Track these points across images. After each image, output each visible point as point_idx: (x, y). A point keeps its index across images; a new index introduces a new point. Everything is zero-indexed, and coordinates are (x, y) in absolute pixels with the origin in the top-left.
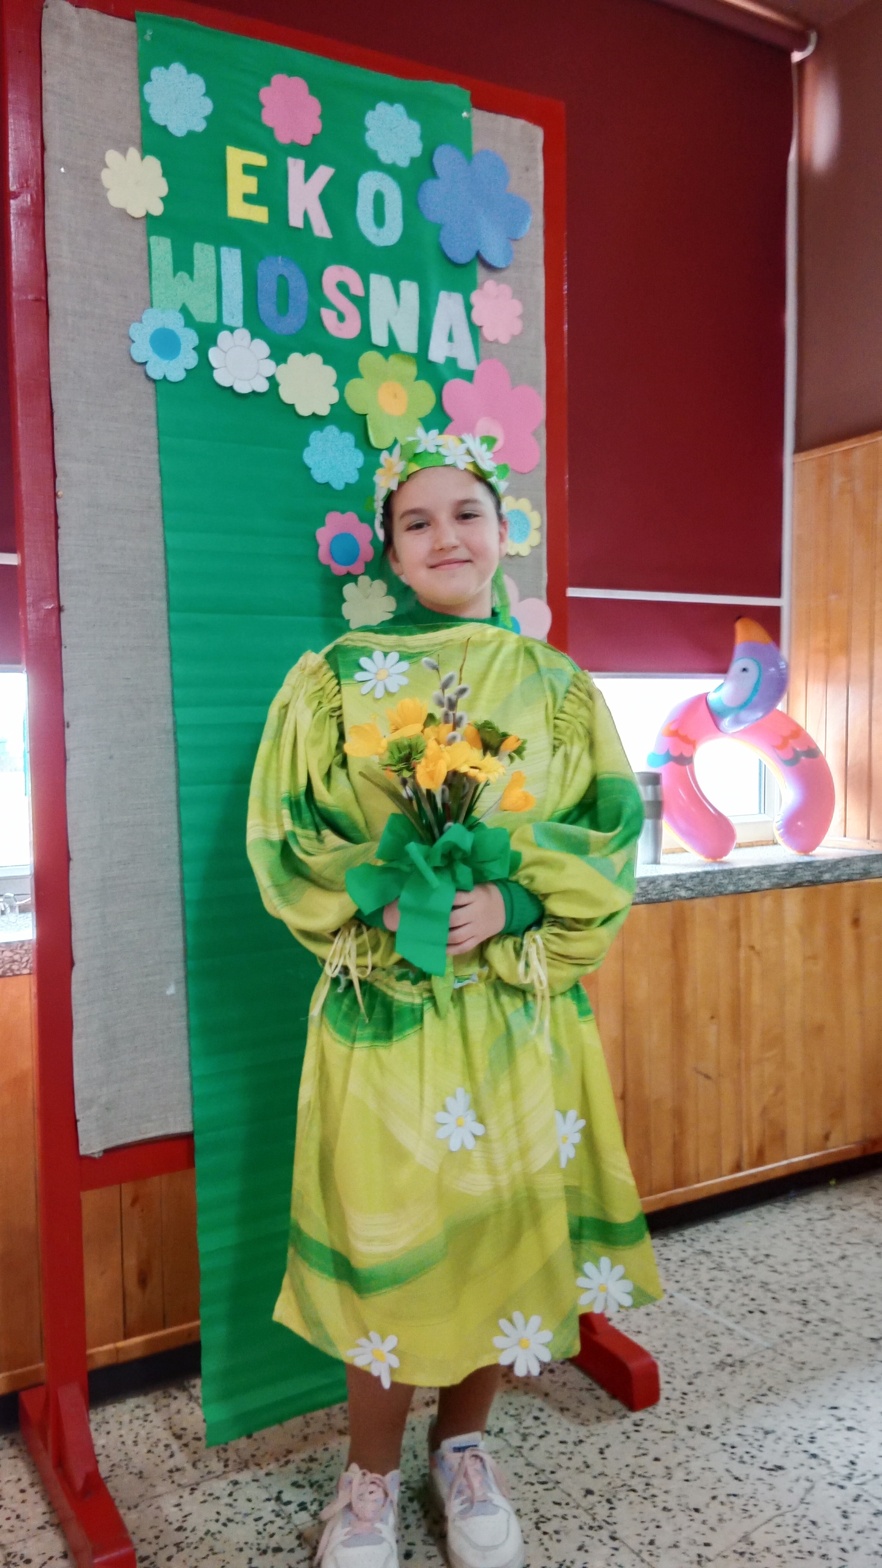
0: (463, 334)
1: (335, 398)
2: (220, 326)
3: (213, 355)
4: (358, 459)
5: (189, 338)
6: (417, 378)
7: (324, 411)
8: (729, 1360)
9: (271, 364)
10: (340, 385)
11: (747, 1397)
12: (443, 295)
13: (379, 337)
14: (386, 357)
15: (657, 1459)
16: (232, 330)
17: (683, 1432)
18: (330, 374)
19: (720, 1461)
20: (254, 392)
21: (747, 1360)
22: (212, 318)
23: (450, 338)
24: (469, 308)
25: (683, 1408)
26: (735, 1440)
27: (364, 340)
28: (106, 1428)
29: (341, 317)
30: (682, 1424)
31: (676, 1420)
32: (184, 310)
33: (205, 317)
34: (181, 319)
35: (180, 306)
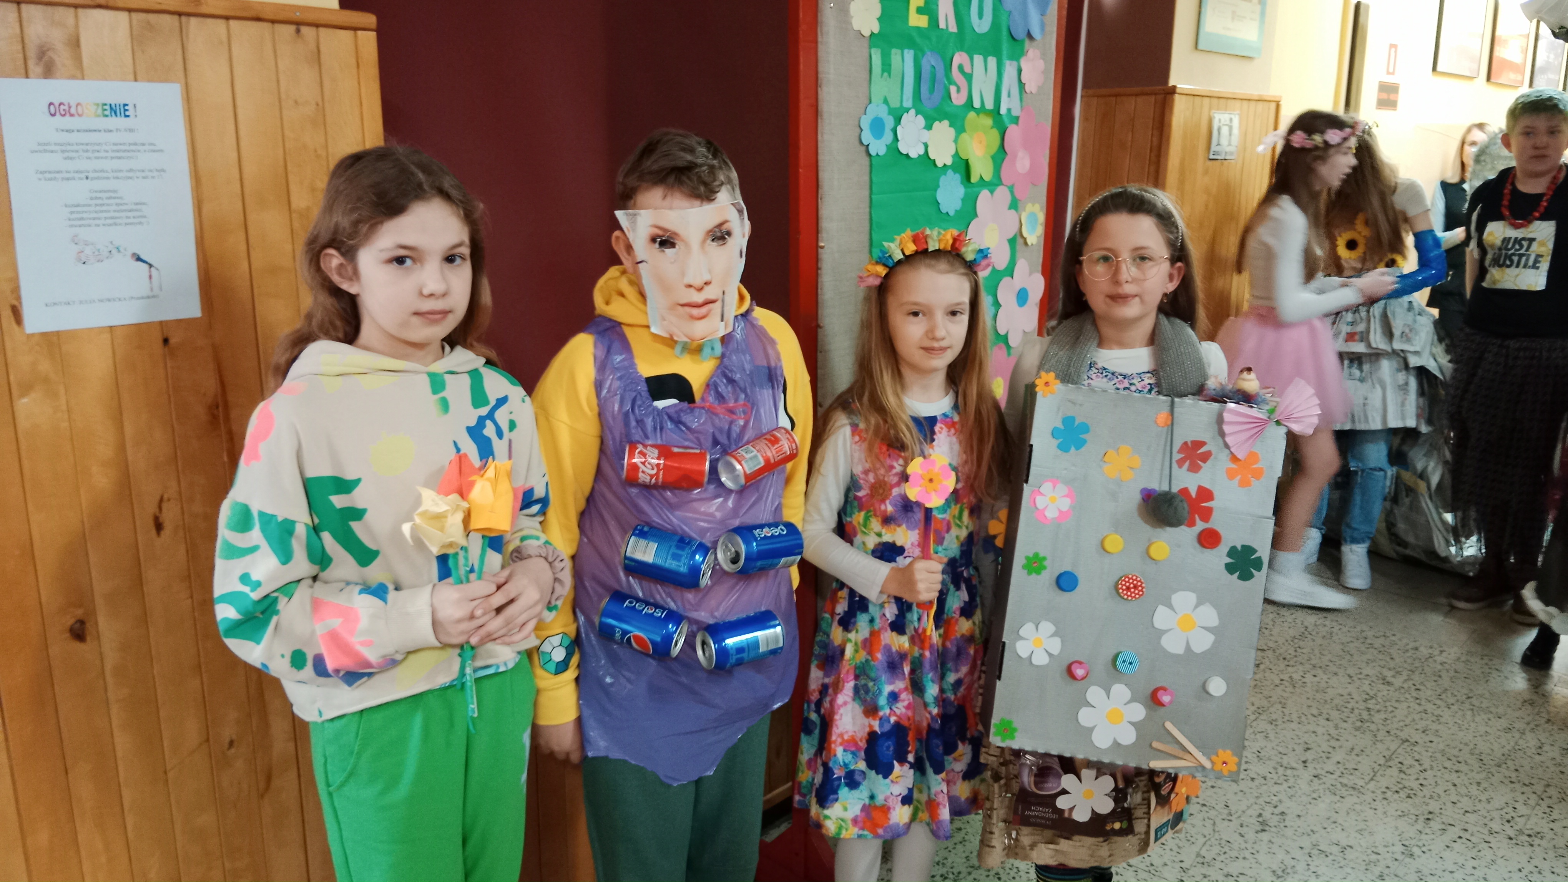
0: (1015, 91)
1: (953, 152)
2: (902, 109)
3: (900, 132)
4: (961, 191)
5: (889, 122)
6: (992, 128)
7: (949, 162)
9: (925, 131)
10: (956, 141)
12: (1008, 64)
13: (977, 104)
14: (978, 115)
16: (908, 111)
18: (952, 131)
20: (918, 156)
22: (898, 105)
23: (1009, 96)
24: (1019, 71)
27: (969, 104)
29: (958, 91)
32: (886, 101)
33: (895, 104)
34: (885, 108)
35: (882, 99)
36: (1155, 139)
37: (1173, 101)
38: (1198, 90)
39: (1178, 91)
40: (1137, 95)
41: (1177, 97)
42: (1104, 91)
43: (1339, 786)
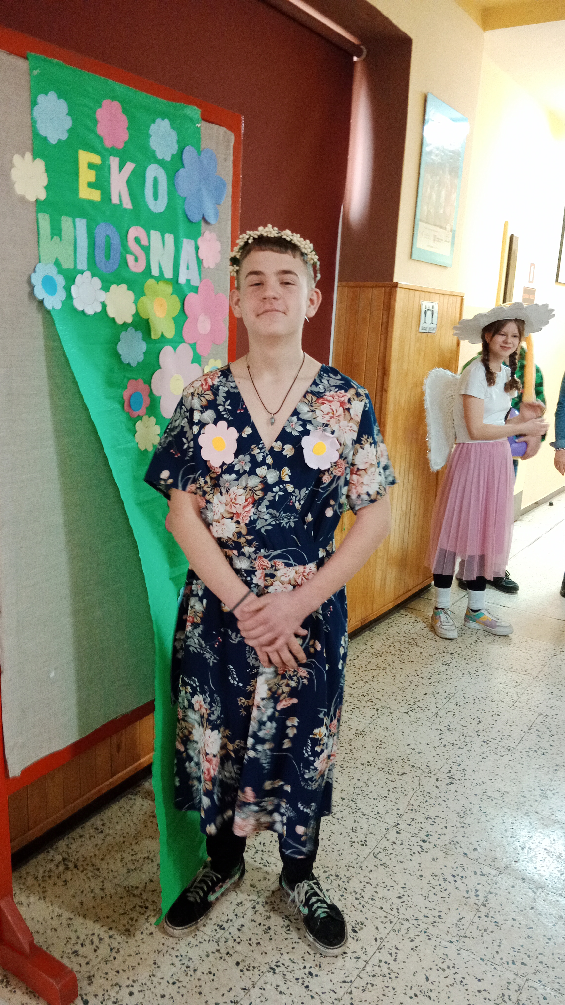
8: (359, 732)
11: (375, 747)
17: (362, 767)
19: (381, 775)
21: (365, 730)
25: (355, 756)
26: (382, 766)
30: (358, 764)
36: (384, 317)
37: (396, 292)
38: (412, 286)
39: (399, 285)
40: (373, 287)
41: (398, 289)
42: (351, 284)
43: (499, 747)
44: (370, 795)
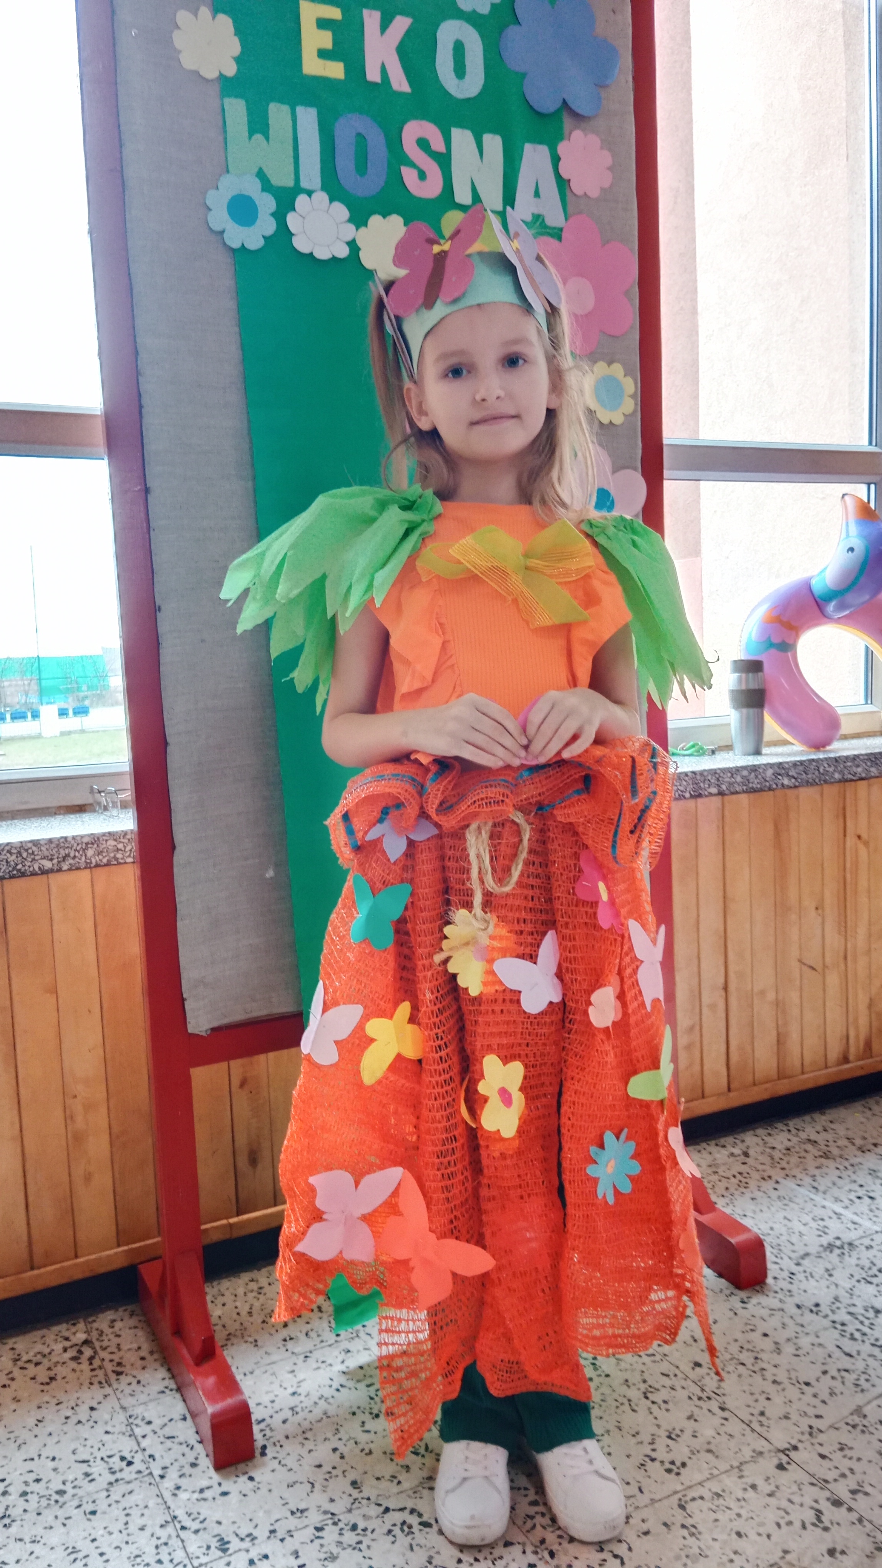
0: (550, 188)
2: (297, 190)
3: (292, 221)
5: (267, 204)
8: (838, 1243)
9: (352, 227)
11: (857, 1278)
12: (528, 147)
13: (463, 196)
15: (765, 1335)
16: (310, 193)
17: (792, 1310)
19: (831, 1338)
20: (334, 258)
21: (856, 1243)
22: (289, 182)
23: (537, 194)
24: (556, 160)
25: (790, 1287)
26: (845, 1318)
27: (447, 199)
28: (221, 1300)
29: (422, 175)
30: (790, 1302)
31: (783, 1298)
32: (261, 175)
33: (283, 178)
34: (258, 184)
35: (256, 170)
44: (771, 1370)
